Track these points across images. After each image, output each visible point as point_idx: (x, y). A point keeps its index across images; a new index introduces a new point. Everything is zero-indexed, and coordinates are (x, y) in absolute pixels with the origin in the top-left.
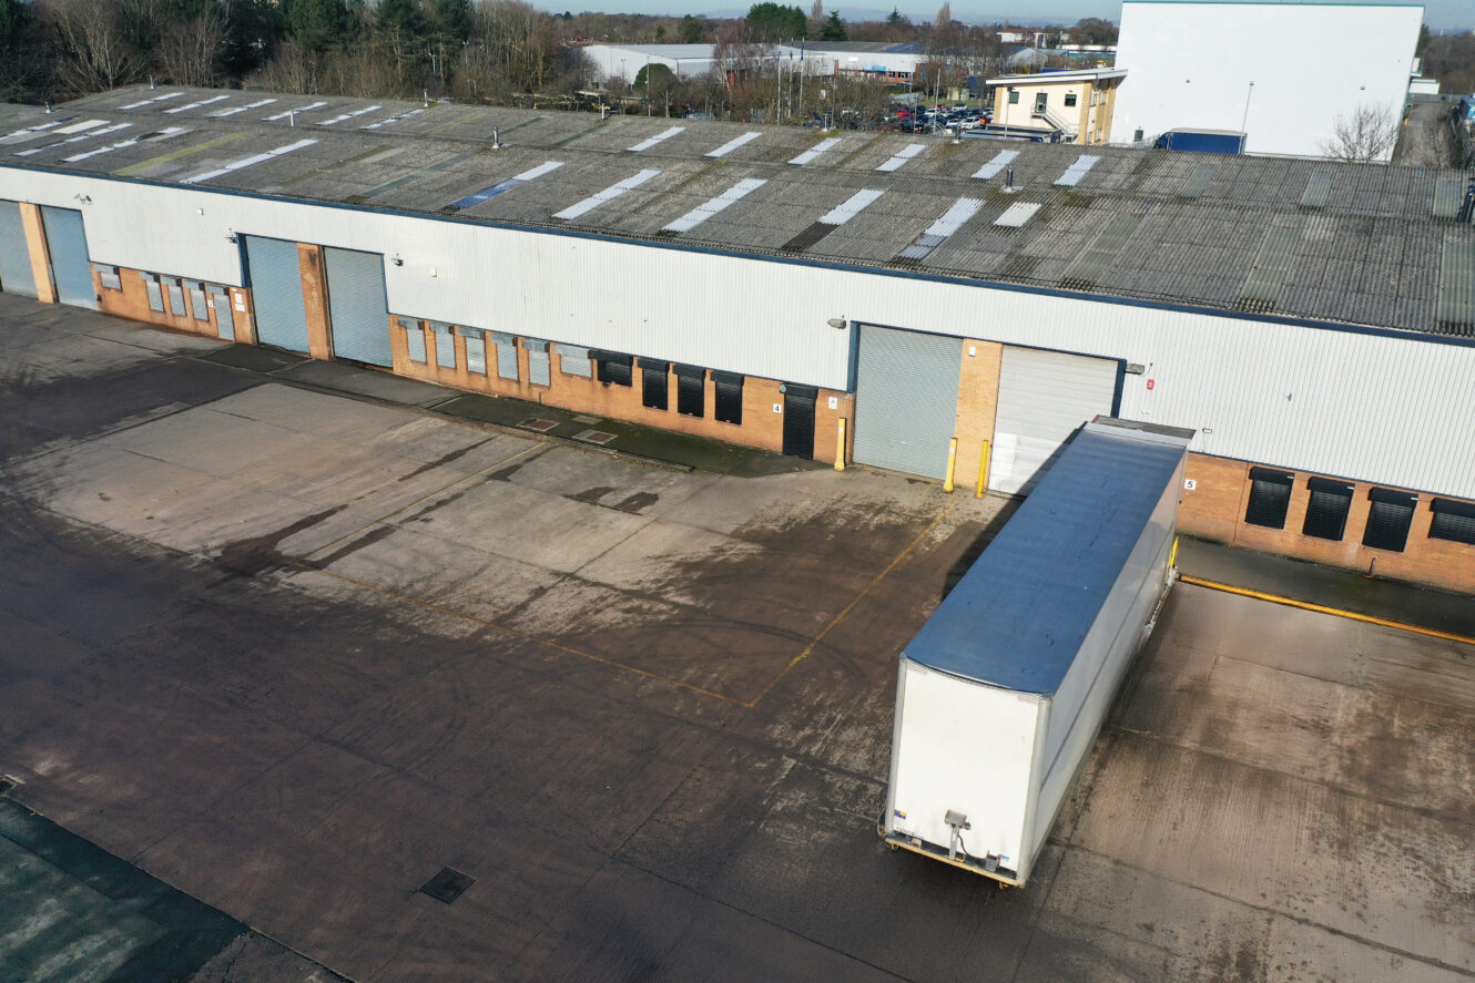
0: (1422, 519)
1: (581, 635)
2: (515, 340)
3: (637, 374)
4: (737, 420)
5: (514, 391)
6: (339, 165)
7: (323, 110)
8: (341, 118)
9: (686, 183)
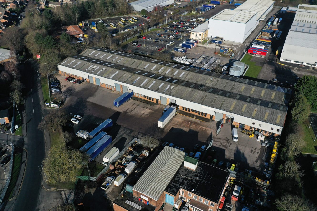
1: (145, 117)
3: (146, 97)
4: (153, 101)
5: (137, 97)
6: (122, 76)
7: (112, 57)
8: (115, 59)
9: (150, 81)
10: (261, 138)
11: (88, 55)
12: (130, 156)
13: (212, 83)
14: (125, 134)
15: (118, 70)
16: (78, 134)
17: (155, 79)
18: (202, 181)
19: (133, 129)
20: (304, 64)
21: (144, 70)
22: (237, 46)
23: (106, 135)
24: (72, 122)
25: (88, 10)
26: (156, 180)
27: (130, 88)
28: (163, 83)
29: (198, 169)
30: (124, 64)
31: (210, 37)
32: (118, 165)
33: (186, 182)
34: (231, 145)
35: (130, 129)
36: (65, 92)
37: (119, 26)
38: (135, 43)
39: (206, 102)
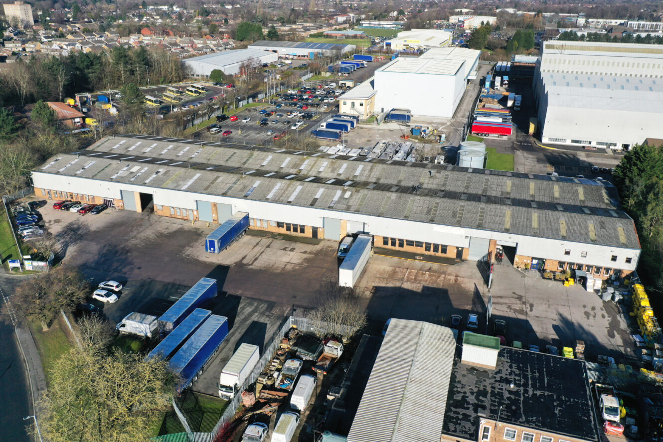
0: (405, 243)
1: (294, 270)
2: (260, 220)
3: (285, 226)
4: (304, 232)
5: (260, 229)
6: (212, 183)
7: (175, 149)
8: (182, 152)
9: (288, 187)
10: (595, 282)
11: (109, 149)
12: (293, 361)
13: (436, 181)
14: (256, 314)
15: (198, 171)
16: (124, 326)
17: (299, 183)
18: (526, 391)
19: (273, 299)
20: (594, 144)
21: (263, 169)
22: (443, 124)
23: (209, 316)
24: (95, 299)
25: (86, 71)
26: (407, 406)
27: (239, 208)
28: (323, 187)
29: (500, 363)
30: (209, 160)
31: (381, 111)
32: (266, 391)
33: (487, 401)
34: (533, 308)
35: (266, 301)
36: (60, 235)
37: (165, 102)
38: (216, 129)
39: (441, 216)
